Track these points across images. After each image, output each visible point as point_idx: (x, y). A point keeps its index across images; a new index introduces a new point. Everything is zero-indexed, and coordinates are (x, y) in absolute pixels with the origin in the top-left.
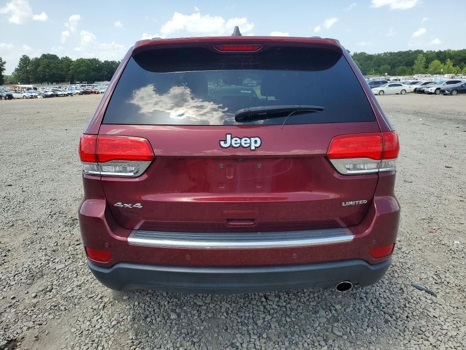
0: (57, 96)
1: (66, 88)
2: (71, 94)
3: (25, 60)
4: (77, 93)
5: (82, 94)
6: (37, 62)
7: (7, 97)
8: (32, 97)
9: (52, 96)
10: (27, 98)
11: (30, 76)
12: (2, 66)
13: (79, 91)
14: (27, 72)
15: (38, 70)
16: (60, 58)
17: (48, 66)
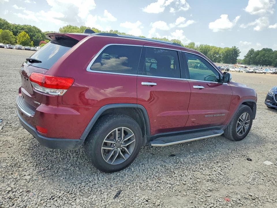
0: (255, 73)
1: (265, 69)
2: (265, 73)
3: (252, 52)
4: (270, 73)
5: (273, 74)
6: (258, 53)
7: (226, 70)
8: (239, 72)
9: (252, 72)
10: (237, 72)
11: (251, 61)
12: (239, 54)
13: (272, 72)
14: (251, 58)
15: (257, 57)
16: (273, 51)
17: (264, 55)
